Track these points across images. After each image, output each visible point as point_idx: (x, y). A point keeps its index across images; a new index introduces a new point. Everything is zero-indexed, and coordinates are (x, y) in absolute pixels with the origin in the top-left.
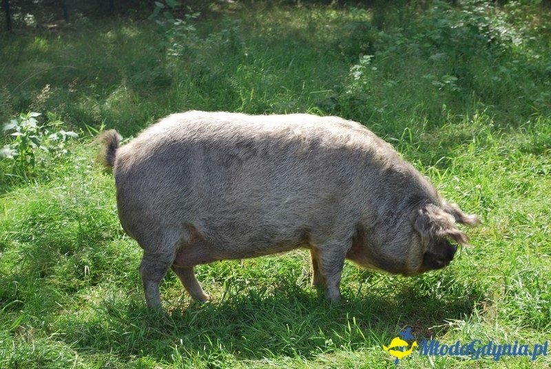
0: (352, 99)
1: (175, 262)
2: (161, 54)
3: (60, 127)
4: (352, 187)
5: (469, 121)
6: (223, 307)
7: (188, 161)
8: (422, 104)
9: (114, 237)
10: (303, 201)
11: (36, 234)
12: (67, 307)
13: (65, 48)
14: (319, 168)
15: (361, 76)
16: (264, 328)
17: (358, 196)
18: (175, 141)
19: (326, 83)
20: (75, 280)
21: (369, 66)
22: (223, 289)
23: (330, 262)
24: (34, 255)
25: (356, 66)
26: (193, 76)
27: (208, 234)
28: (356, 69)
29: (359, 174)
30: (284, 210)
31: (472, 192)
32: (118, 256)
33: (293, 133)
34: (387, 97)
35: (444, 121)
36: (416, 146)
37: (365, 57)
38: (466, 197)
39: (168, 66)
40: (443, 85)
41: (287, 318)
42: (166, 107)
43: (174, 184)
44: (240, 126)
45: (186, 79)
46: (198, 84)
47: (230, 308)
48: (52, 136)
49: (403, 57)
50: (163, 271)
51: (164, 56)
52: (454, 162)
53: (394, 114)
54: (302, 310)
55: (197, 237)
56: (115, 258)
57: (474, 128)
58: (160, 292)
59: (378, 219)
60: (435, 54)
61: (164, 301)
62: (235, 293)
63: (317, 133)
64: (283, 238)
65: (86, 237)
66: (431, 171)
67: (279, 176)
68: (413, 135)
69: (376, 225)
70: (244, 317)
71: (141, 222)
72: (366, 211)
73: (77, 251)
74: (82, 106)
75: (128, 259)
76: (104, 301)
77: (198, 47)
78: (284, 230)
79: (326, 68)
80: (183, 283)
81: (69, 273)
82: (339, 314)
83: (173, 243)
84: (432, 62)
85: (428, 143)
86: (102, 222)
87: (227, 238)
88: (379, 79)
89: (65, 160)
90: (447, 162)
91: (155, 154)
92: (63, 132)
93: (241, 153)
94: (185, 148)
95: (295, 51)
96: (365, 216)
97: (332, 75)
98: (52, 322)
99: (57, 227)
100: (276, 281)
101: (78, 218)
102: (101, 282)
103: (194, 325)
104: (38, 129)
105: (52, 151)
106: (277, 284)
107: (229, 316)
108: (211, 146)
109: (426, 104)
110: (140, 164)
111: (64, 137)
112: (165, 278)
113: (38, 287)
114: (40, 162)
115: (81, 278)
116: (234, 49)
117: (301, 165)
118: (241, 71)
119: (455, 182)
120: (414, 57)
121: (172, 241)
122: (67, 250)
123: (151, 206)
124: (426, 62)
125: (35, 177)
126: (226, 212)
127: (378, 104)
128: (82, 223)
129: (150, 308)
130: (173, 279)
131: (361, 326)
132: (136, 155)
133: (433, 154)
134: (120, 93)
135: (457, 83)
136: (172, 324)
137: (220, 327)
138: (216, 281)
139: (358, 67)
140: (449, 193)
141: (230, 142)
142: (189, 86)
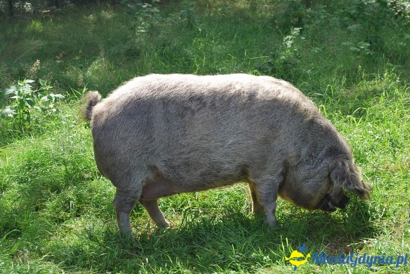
0: (285, 63)
1: (142, 197)
2: (132, 31)
3: (50, 91)
4: (281, 131)
5: (381, 79)
6: (182, 232)
7: (151, 115)
8: (342, 66)
9: (93, 177)
10: (242, 142)
11: (31, 177)
12: (56, 234)
13: (55, 29)
14: (254, 116)
15: (292, 44)
16: (214, 248)
17: (285, 139)
18: (140, 99)
19: (264, 51)
20: (63, 213)
21: (298, 37)
22: (181, 217)
23: (266, 194)
24: (30, 193)
25: (288, 37)
26: (157, 47)
27: (168, 173)
28: (288, 39)
29: (287, 121)
30: (228, 150)
31: (383, 135)
32: (97, 192)
33: (234, 88)
34: (313, 61)
35: (360, 79)
36: (337, 99)
37: (295, 29)
38: (378, 139)
39: (137, 41)
40: (358, 50)
41: (232, 240)
42: (135, 73)
43: (140, 133)
44: (191, 84)
45: (152, 50)
46: (161, 55)
47: (187, 232)
48: (43, 98)
49: (326, 29)
50: (132, 204)
51: (134, 32)
52: (368, 112)
53: (320, 74)
54: (245, 233)
55: (159, 175)
56: (94, 195)
57: (384, 84)
58: (131, 221)
59: (301, 158)
60: (351, 25)
61: (134, 228)
62: (191, 220)
63: (254, 88)
64: (227, 172)
65: (70, 178)
66: (349, 120)
67: (224, 123)
68: (334, 90)
69: (299, 163)
70: (198, 239)
71: (114, 165)
72: (292, 151)
73: (64, 189)
74: (68, 74)
75: (105, 195)
76: (86, 229)
77: (161, 25)
78: (227, 166)
79: (265, 39)
80: (149, 213)
81: (58, 207)
82: (275, 235)
83: (140, 182)
84: (350, 32)
85: (347, 97)
86: (84, 165)
87: (183, 174)
88: (307, 47)
89: (54, 117)
90: (362, 112)
91: (124, 109)
92: (52, 95)
93: (193, 106)
94: (148, 104)
95: (239, 26)
96: (290, 155)
97: (269, 44)
98: (43, 246)
99: (48, 170)
100: (224, 210)
101: (65, 163)
102: (83, 214)
103: (157, 247)
104: (32, 93)
105: (44, 110)
106: (225, 213)
107: (186, 239)
108: (169, 101)
109: (345, 65)
110: (112, 118)
111: (54, 99)
112: (135, 209)
113: (33, 219)
114: (35, 119)
115: (68, 211)
116: (190, 26)
117: (241, 113)
118: (196, 44)
119: (369, 128)
120: (335, 29)
121: (138, 180)
122: (57, 189)
123: (122, 152)
124: (345, 32)
125: (30, 131)
126: (183, 153)
127: (306, 67)
128: (67, 167)
129: (122, 234)
130: (141, 210)
131: (293, 245)
132: (108, 112)
133: (351, 105)
134: (99, 63)
135: (370, 48)
136: (140, 246)
137: (179, 248)
138: (176, 211)
139: (290, 37)
140: (364, 137)
141: (184, 97)
142: (154, 56)
